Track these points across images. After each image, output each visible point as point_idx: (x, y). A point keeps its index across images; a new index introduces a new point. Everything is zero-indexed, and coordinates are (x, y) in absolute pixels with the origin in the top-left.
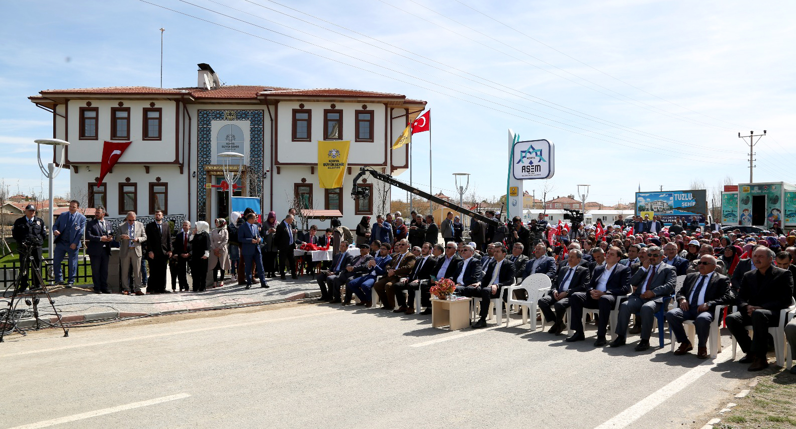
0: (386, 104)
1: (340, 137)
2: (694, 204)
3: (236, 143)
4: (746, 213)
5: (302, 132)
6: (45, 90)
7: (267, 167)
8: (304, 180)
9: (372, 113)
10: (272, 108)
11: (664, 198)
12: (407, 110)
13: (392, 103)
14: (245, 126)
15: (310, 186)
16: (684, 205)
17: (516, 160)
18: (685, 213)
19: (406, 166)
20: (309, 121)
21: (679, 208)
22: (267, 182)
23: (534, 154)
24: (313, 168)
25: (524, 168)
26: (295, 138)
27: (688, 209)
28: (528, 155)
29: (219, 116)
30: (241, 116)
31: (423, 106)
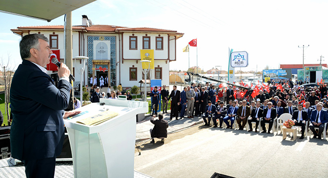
0: (168, 34)
1: (149, 48)
2: (286, 74)
3: (104, 50)
4: (308, 78)
5: (133, 46)
6: (19, 27)
7: (118, 61)
8: (133, 66)
9: (162, 38)
10: (121, 35)
11: (275, 72)
12: (175, 37)
13: (171, 34)
14: (108, 43)
15: (136, 68)
16: (282, 75)
17: (232, 59)
18: (283, 78)
19: (175, 60)
20: (136, 41)
21: (280, 76)
22: (118, 67)
23: (240, 57)
24: (137, 61)
25: (236, 63)
26: (130, 48)
27: (284, 76)
28: (238, 57)
29: (97, 38)
30: (107, 39)
31: (182, 35)
